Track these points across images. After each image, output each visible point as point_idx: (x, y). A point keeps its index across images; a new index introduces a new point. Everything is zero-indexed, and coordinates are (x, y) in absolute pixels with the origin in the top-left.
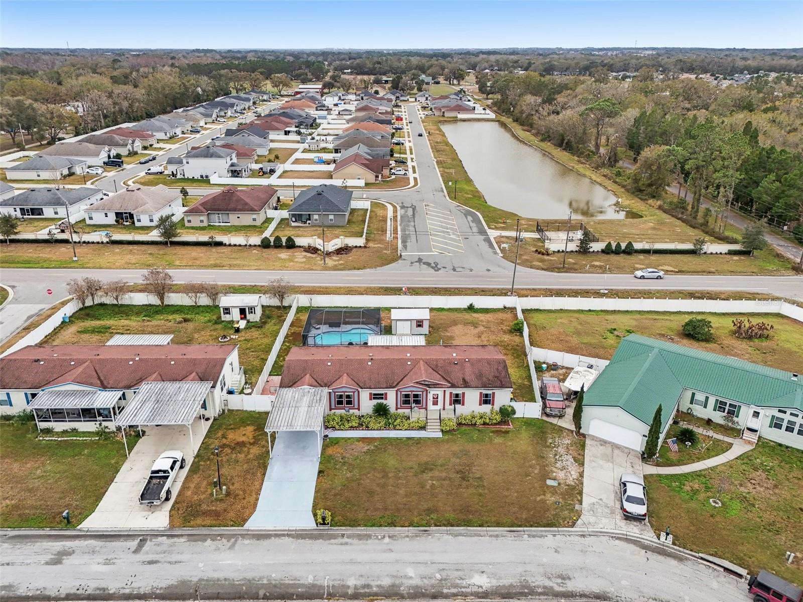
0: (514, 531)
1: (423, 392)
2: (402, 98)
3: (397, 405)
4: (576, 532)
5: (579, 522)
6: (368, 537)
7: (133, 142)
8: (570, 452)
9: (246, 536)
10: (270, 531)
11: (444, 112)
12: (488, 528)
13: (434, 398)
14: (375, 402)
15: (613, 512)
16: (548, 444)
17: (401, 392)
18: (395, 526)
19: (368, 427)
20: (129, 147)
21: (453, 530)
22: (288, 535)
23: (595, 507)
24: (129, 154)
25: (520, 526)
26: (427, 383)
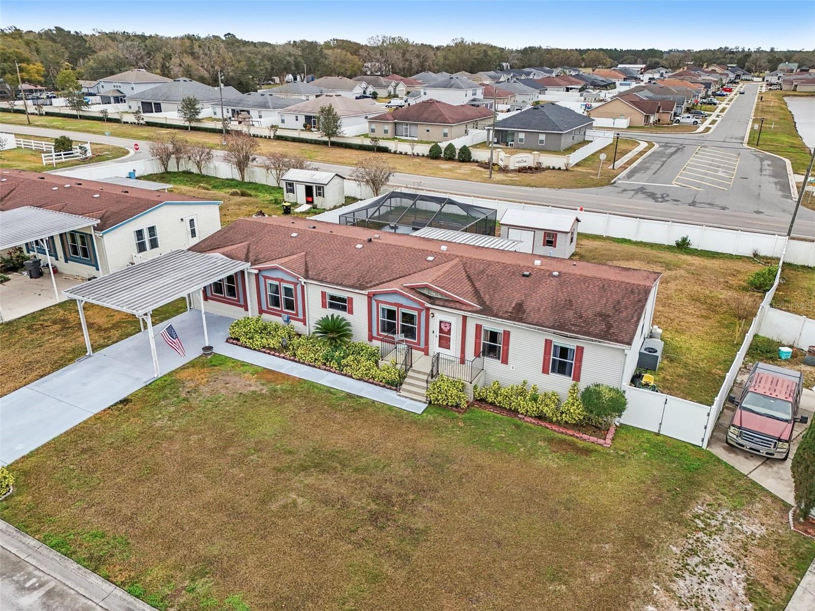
1: (420, 311)
2: (744, 77)
3: (370, 330)
7: (397, 85)
8: (749, 561)
11: (796, 86)
13: (441, 330)
14: (330, 312)
16: (688, 515)
17: (378, 302)
19: (295, 355)
20: (391, 89)
24: (389, 96)
26: (433, 294)
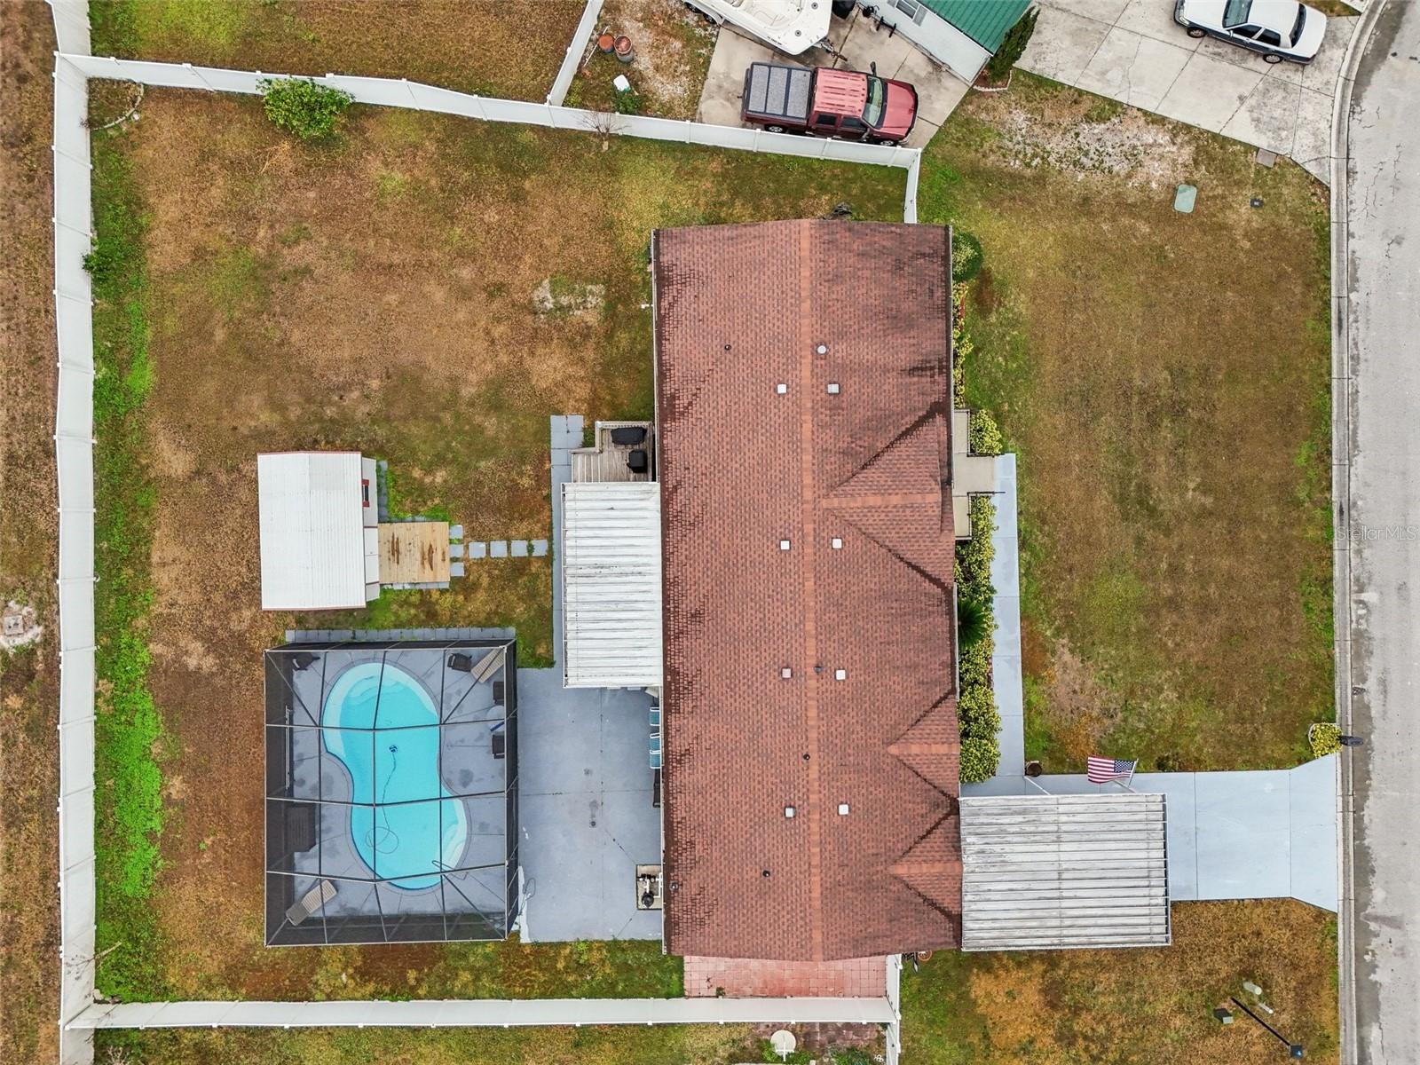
0: (1340, 320)
4: (1339, 184)
5: (1313, 169)
6: (1360, 637)
8: (1066, 122)
9: (1361, 901)
10: (1346, 853)
12: (1334, 375)
15: (1284, 86)
18: (1331, 579)
21: (1341, 451)
22: (1359, 808)
23: (1265, 119)
25: (1327, 304)
